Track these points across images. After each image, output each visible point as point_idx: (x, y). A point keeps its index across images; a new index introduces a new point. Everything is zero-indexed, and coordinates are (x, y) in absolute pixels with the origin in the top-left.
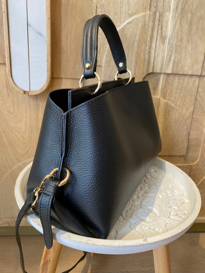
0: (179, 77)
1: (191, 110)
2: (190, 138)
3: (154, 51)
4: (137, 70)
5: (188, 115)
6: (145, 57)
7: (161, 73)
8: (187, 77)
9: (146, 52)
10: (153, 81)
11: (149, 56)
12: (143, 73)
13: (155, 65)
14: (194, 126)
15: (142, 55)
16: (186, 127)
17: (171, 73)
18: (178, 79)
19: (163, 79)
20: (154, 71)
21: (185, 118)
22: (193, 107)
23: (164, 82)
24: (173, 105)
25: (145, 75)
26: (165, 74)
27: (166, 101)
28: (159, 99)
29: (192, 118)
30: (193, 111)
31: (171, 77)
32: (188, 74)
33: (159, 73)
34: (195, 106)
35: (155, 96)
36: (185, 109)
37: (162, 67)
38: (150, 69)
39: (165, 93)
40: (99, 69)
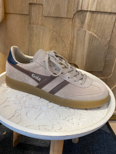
0: (101, 14)
1: (108, 39)
2: (106, 59)
4: (69, 7)
5: (106, 43)
7: (87, 11)
8: (107, 14)
10: (81, 17)
12: (74, 11)
13: (83, 5)
14: (110, 51)
16: (104, 52)
17: (95, 11)
18: (100, 16)
19: (89, 16)
20: (82, 10)
21: (104, 45)
23: (89, 18)
24: (95, 35)
25: (75, 12)
26: (90, 11)
27: (91, 32)
28: (86, 31)
29: (109, 46)
30: (110, 40)
31: (95, 15)
32: (108, 12)
33: (86, 11)
34: (111, 36)
35: (83, 28)
36: (104, 39)
37: (88, 5)
38: (79, 7)
39: (90, 26)
40: (41, 7)
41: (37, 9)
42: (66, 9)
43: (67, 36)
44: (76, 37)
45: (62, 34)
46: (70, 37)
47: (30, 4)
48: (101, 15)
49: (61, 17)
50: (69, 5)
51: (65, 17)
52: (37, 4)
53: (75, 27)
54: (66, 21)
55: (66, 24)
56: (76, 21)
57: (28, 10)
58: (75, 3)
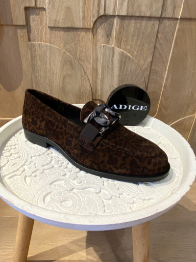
1: (150, 60)
2: (148, 92)
4: (85, 11)
5: (145, 66)
7: (114, 16)
8: (145, 20)
10: (106, 26)
12: (93, 17)
13: (107, 6)
14: (152, 79)
16: (144, 80)
17: (125, 15)
18: (135, 23)
19: (117, 23)
20: (106, 14)
21: (142, 70)
22: (151, 57)
23: (118, 27)
24: (129, 55)
25: (96, 18)
26: (119, 16)
28: (113, 48)
29: (151, 70)
30: (152, 62)
31: (126, 21)
32: (146, 16)
33: (112, 16)
34: (153, 55)
35: (109, 44)
36: (142, 60)
37: (115, 7)
38: (101, 10)
39: (120, 40)
40: (43, 12)
41: (38, 17)
42: (81, 14)
43: (86, 57)
44: (99, 58)
45: (78, 54)
46: (92, 58)
47: (26, 9)
48: (136, 21)
49: (74, 26)
50: (85, 7)
51: (81, 27)
52: (37, 8)
53: (98, 43)
54: (83, 34)
55: (84, 39)
56: (98, 34)
57: (24, 18)
58: (94, 4)
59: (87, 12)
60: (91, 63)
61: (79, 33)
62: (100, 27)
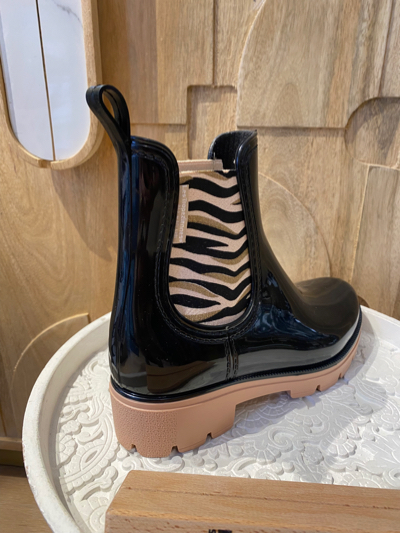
3: (384, 33)
4: (332, 91)
6: (357, 55)
9: (362, 39)
10: (379, 122)
11: (371, 50)
12: (350, 102)
13: (387, 77)
15: (348, 47)
20: (384, 95)
25: (357, 105)
28: (397, 173)
35: (385, 164)
38: (371, 88)
40: (228, 95)
41: (215, 105)
42: (321, 97)
43: (324, 192)
44: (357, 195)
45: (304, 185)
46: (337, 196)
47: (191, 89)
49: (300, 125)
50: (331, 83)
51: (318, 126)
52: (216, 87)
53: (356, 161)
54: (320, 140)
55: (321, 152)
56: (358, 139)
57: (185, 110)
58: (354, 74)
59: (336, 93)
60: (336, 205)
61: (311, 138)
62: (366, 125)
